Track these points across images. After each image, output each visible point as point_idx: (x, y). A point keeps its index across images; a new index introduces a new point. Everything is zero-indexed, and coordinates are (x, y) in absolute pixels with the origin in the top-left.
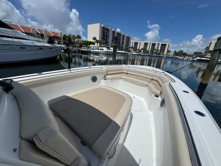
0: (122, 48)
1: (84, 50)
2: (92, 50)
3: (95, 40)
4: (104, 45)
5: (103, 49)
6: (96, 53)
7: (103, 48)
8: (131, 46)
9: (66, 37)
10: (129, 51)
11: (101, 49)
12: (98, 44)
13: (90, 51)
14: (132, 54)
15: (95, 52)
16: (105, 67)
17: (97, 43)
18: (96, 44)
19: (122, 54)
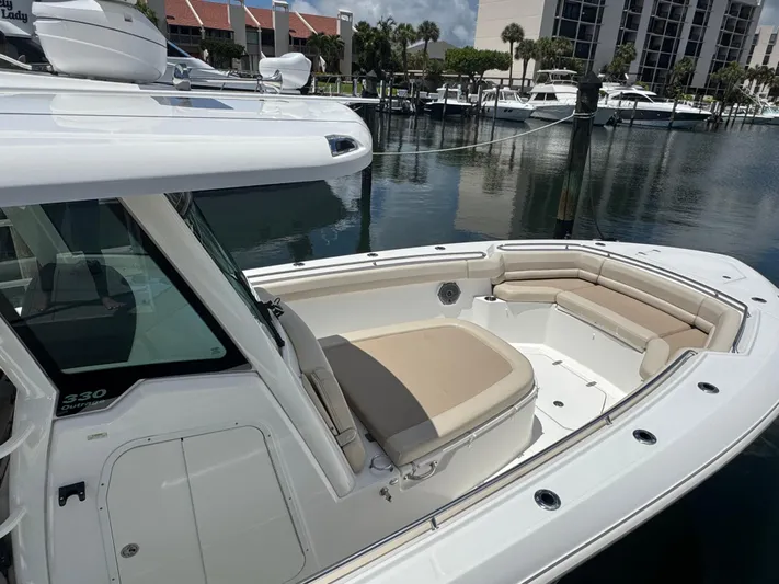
0: (686, 79)
1: (450, 102)
2: (491, 103)
3: (516, 44)
4: (565, 71)
5: (552, 96)
6: (508, 115)
7: (557, 88)
8: (752, 65)
9: (369, 37)
10: (738, 97)
11: (540, 96)
12: (532, 63)
13: (479, 104)
14: (754, 121)
15: (506, 110)
16: (499, 247)
17: (521, 61)
18: (517, 65)
19: (675, 123)
